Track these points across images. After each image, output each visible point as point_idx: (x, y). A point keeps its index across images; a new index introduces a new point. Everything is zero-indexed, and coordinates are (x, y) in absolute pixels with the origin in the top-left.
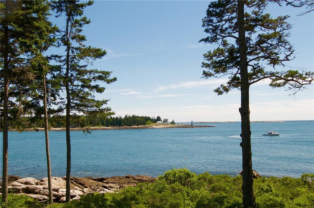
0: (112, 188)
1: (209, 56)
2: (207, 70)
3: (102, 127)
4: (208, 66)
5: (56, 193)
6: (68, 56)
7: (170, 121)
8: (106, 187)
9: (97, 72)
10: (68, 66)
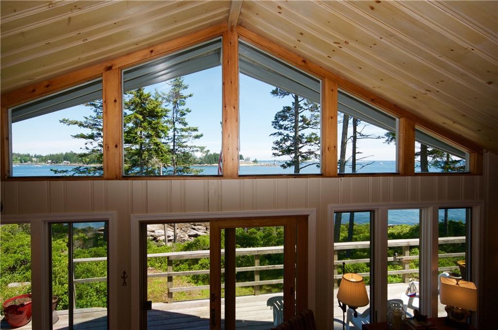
0: (200, 229)
1: (277, 143)
2: (276, 152)
4: (276, 149)
5: (153, 234)
6: (174, 136)
7: (252, 159)
8: (194, 229)
9: (196, 147)
10: (174, 143)
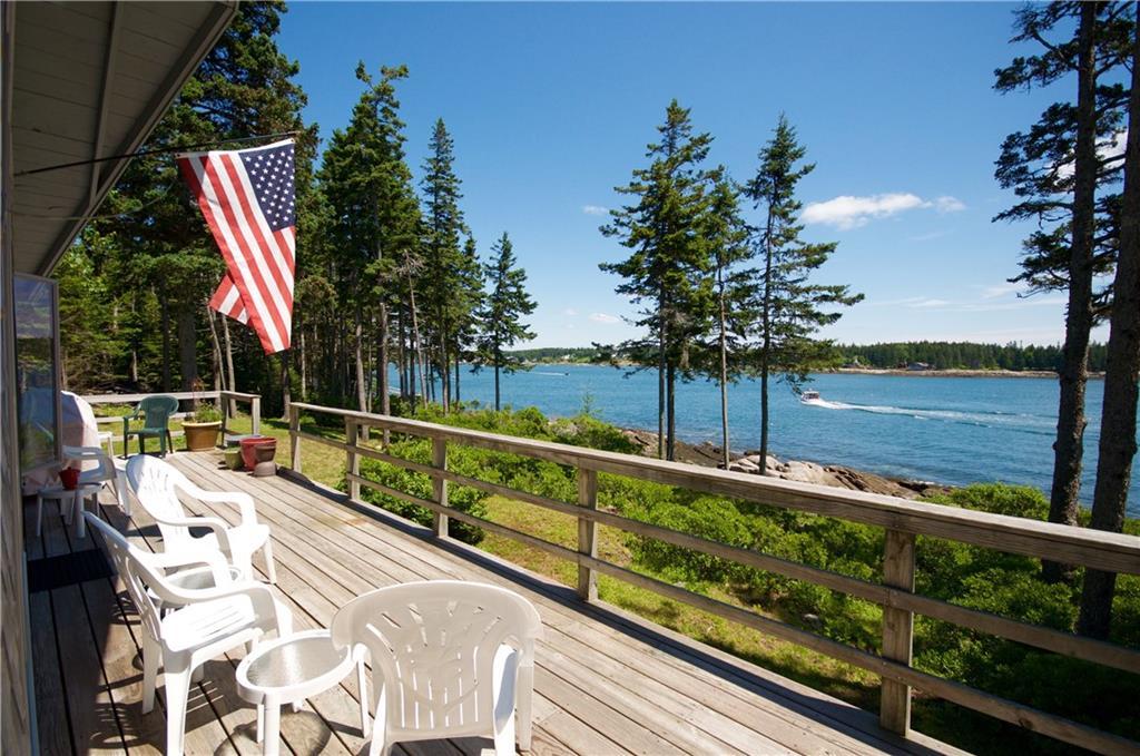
3: (997, 372)
6: (769, 268)
9: (820, 289)
